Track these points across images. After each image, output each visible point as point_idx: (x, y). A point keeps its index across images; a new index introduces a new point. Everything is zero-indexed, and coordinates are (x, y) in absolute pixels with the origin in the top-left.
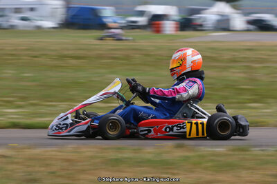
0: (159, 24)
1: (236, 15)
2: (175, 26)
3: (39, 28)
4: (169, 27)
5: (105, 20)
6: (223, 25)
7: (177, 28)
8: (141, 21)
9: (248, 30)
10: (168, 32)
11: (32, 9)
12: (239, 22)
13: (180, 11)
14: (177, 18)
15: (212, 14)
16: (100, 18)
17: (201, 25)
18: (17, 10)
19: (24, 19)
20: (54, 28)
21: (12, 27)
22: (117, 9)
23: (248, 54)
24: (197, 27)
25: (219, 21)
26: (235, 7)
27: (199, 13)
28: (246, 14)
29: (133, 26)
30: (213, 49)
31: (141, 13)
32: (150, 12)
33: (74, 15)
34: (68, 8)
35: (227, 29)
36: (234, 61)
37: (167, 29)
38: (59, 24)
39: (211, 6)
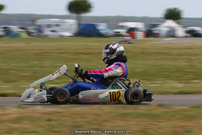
0: (133, 33)
1: (179, 28)
2: (143, 34)
3: (62, 36)
4: (140, 35)
5: (101, 31)
6: (171, 34)
7: (144, 36)
8: (122, 32)
9: (186, 37)
10: (139, 38)
11: (57, 25)
12: (180, 32)
13: (146, 26)
14: (144, 30)
15: (165, 27)
16: (98, 30)
17: (158, 34)
18: (49, 26)
19: (53, 31)
20: (71, 36)
21: (46, 36)
22: (108, 24)
23: (188, 51)
24: (156, 35)
25: (169, 32)
26: (178, 23)
27: (156, 27)
28: (185, 27)
29: (118, 35)
30: (166, 48)
31: (122, 27)
32: (127, 26)
33: (83, 29)
34: (79, 25)
35: (173, 36)
36: (180, 55)
37: (139, 36)
38: (74, 34)
39: (163, 22)
